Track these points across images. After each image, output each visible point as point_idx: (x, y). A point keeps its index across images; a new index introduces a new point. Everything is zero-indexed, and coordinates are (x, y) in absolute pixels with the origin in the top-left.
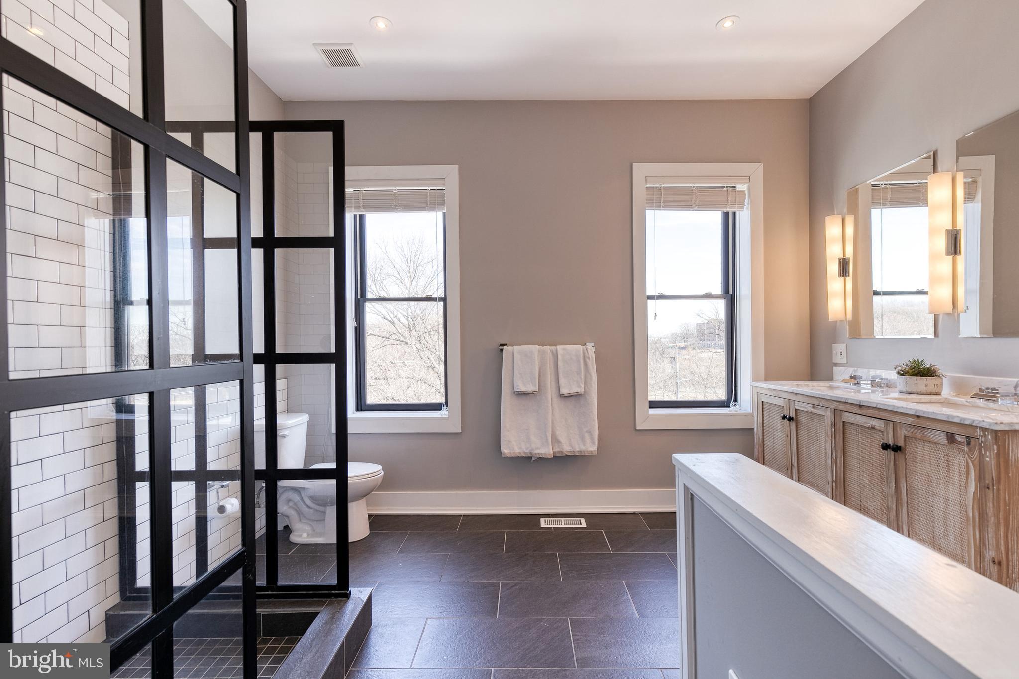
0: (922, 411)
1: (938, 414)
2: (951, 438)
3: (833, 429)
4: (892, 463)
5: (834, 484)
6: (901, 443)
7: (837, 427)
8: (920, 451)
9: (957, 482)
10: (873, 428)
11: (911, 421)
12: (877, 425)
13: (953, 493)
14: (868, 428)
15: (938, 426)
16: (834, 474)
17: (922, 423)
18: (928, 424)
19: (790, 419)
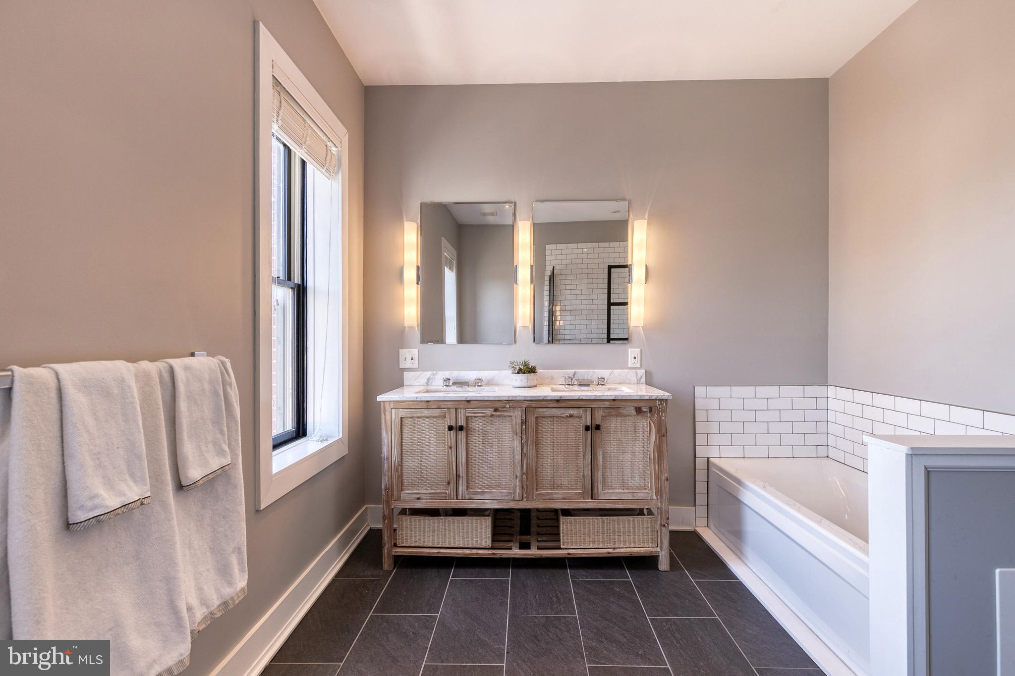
0: (621, 395)
1: (633, 396)
2: (639, 410)
3: (524, 427)
4: (589, 440)
5: (524, 476)
6: (598, 422)
7: (529, 423)
8: (613, 425)
9: (641, 438)
10: (571, 416)
11: (608, 404)
12: (575, 413)
13: (638, 447)
14: (567, 417)
15: (629, 404)
16: (525, 467)
17: (617, 404)
18: (622, 404)
19: (461, 428)
